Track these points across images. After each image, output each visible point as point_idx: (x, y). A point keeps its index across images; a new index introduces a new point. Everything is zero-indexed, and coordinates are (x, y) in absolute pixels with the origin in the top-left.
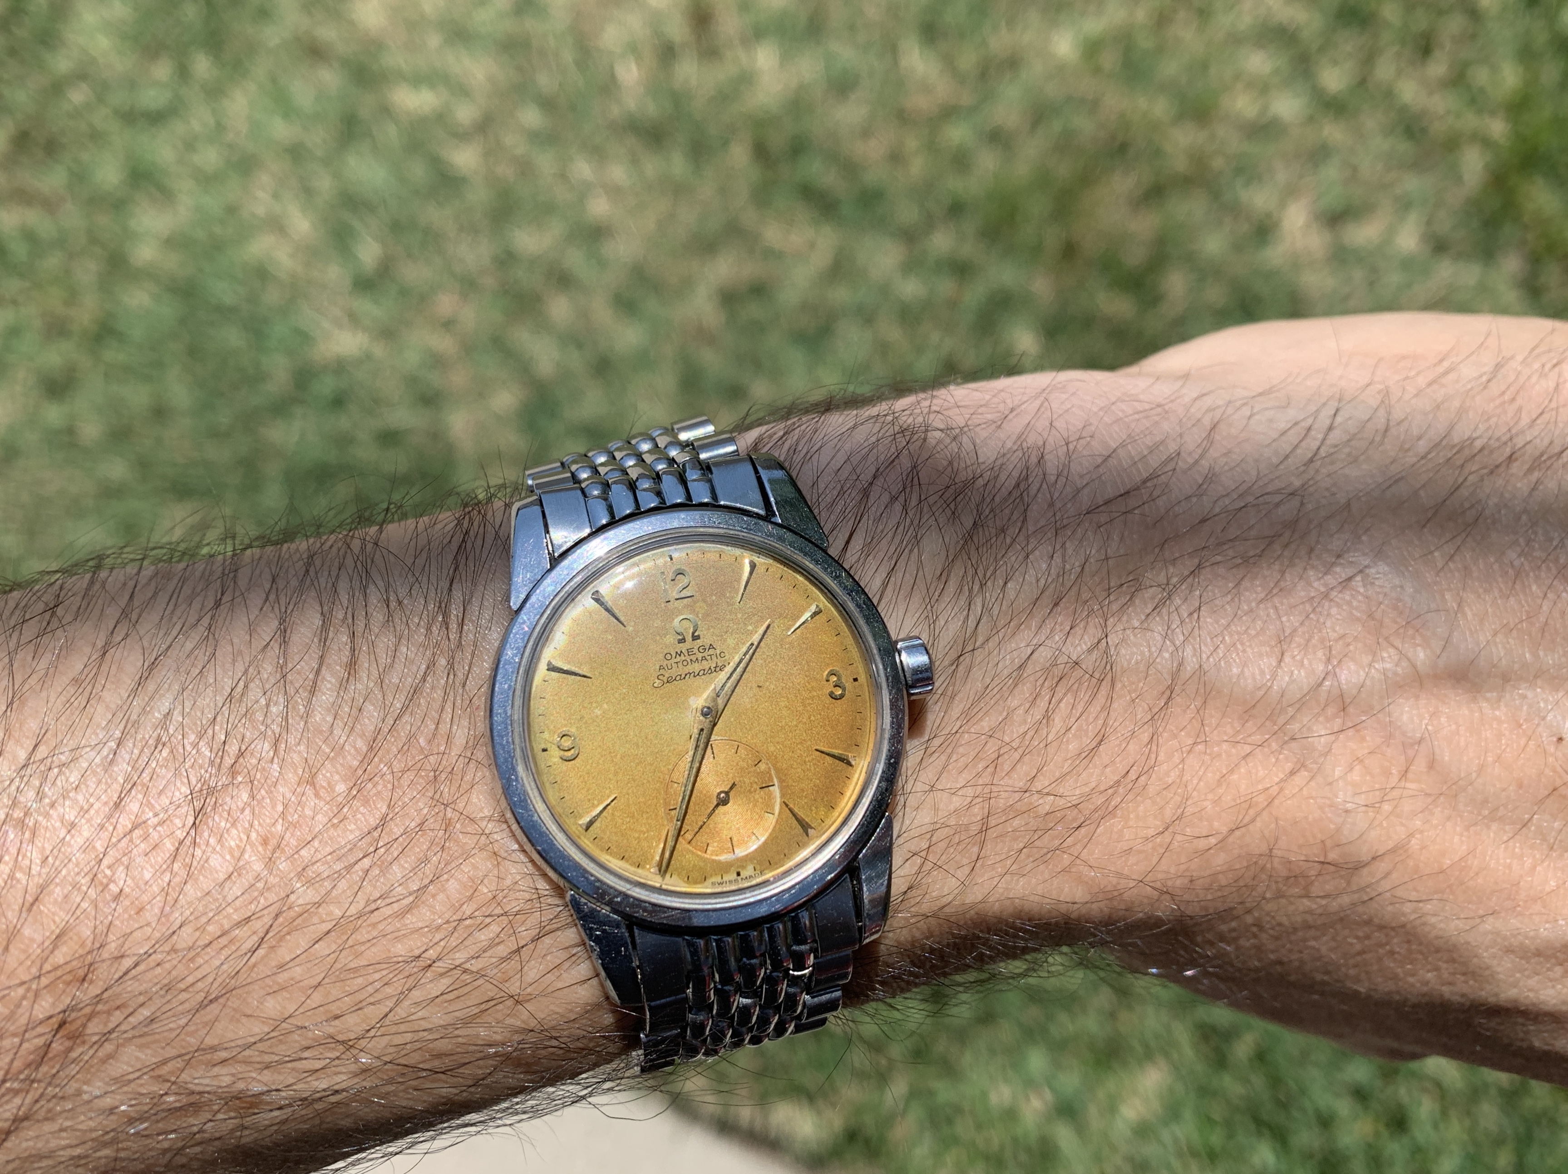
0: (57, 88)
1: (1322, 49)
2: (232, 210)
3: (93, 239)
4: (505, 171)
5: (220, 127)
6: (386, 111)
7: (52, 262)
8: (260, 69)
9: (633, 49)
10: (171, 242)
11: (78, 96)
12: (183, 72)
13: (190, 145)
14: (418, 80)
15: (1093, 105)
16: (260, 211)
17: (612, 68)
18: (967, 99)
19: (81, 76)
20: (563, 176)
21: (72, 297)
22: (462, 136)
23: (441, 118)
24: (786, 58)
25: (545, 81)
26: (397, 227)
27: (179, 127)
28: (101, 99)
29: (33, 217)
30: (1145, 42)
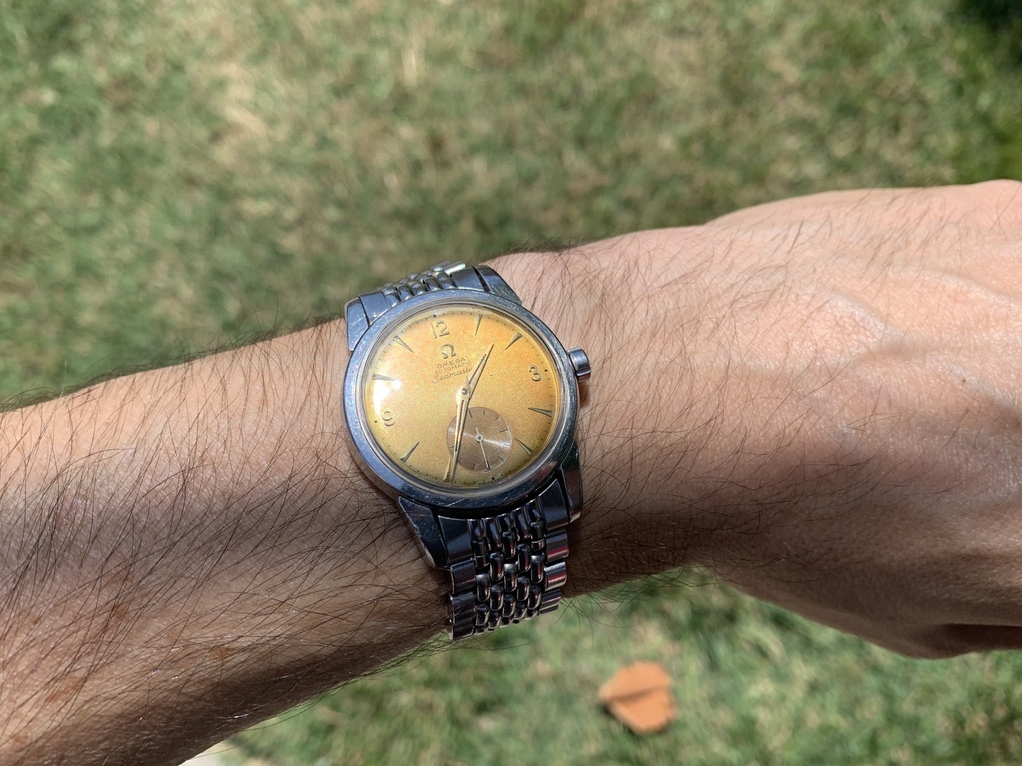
0: (28, 216)
1: (830, 132)
2: (141, 286)
3: (53, 311)
4: (317, 248)
5: (132, 234)
6: (238, 216)
7: (28, 327)
8: (156, 195)
9: (394, 167)
10: (103, 309)
11: (42, 220)
12: (108, 200)
13: (113, 246)
14: (258, 195)
15: (688, 179)
16: (161, 285)
17: (382, 180)
18: (607, 180)
19: (42, 208)
20: (355, 249)
21: (41, 349)
22: (288, 228)
23: (275, 217)
24: (491, 165)
25: (340, 190)
26: (250, 289)
27: (106, 236)
28: (56, 223)
29: (14, 299)
30: (718, 136)
